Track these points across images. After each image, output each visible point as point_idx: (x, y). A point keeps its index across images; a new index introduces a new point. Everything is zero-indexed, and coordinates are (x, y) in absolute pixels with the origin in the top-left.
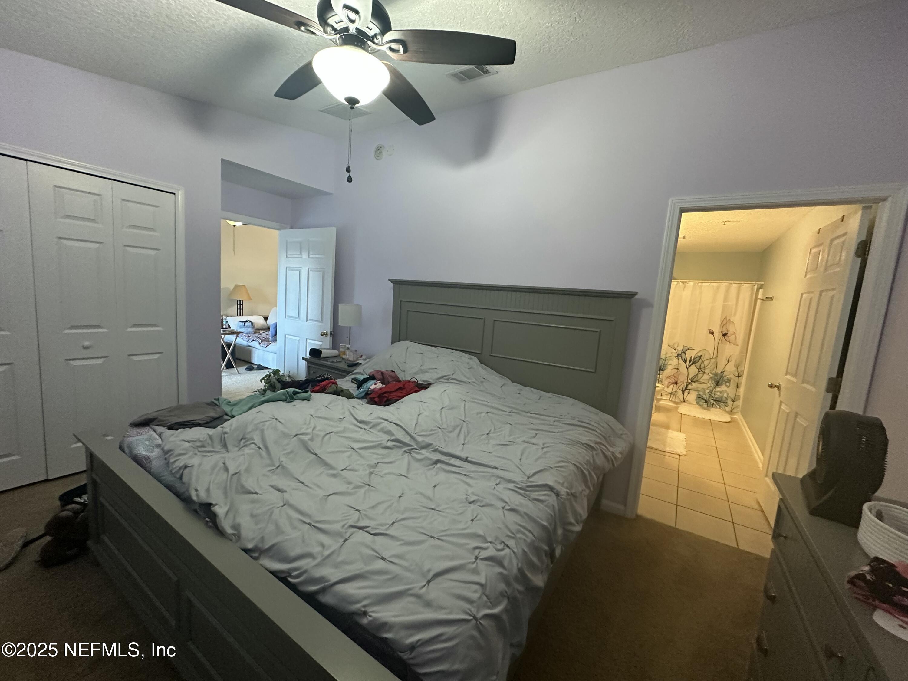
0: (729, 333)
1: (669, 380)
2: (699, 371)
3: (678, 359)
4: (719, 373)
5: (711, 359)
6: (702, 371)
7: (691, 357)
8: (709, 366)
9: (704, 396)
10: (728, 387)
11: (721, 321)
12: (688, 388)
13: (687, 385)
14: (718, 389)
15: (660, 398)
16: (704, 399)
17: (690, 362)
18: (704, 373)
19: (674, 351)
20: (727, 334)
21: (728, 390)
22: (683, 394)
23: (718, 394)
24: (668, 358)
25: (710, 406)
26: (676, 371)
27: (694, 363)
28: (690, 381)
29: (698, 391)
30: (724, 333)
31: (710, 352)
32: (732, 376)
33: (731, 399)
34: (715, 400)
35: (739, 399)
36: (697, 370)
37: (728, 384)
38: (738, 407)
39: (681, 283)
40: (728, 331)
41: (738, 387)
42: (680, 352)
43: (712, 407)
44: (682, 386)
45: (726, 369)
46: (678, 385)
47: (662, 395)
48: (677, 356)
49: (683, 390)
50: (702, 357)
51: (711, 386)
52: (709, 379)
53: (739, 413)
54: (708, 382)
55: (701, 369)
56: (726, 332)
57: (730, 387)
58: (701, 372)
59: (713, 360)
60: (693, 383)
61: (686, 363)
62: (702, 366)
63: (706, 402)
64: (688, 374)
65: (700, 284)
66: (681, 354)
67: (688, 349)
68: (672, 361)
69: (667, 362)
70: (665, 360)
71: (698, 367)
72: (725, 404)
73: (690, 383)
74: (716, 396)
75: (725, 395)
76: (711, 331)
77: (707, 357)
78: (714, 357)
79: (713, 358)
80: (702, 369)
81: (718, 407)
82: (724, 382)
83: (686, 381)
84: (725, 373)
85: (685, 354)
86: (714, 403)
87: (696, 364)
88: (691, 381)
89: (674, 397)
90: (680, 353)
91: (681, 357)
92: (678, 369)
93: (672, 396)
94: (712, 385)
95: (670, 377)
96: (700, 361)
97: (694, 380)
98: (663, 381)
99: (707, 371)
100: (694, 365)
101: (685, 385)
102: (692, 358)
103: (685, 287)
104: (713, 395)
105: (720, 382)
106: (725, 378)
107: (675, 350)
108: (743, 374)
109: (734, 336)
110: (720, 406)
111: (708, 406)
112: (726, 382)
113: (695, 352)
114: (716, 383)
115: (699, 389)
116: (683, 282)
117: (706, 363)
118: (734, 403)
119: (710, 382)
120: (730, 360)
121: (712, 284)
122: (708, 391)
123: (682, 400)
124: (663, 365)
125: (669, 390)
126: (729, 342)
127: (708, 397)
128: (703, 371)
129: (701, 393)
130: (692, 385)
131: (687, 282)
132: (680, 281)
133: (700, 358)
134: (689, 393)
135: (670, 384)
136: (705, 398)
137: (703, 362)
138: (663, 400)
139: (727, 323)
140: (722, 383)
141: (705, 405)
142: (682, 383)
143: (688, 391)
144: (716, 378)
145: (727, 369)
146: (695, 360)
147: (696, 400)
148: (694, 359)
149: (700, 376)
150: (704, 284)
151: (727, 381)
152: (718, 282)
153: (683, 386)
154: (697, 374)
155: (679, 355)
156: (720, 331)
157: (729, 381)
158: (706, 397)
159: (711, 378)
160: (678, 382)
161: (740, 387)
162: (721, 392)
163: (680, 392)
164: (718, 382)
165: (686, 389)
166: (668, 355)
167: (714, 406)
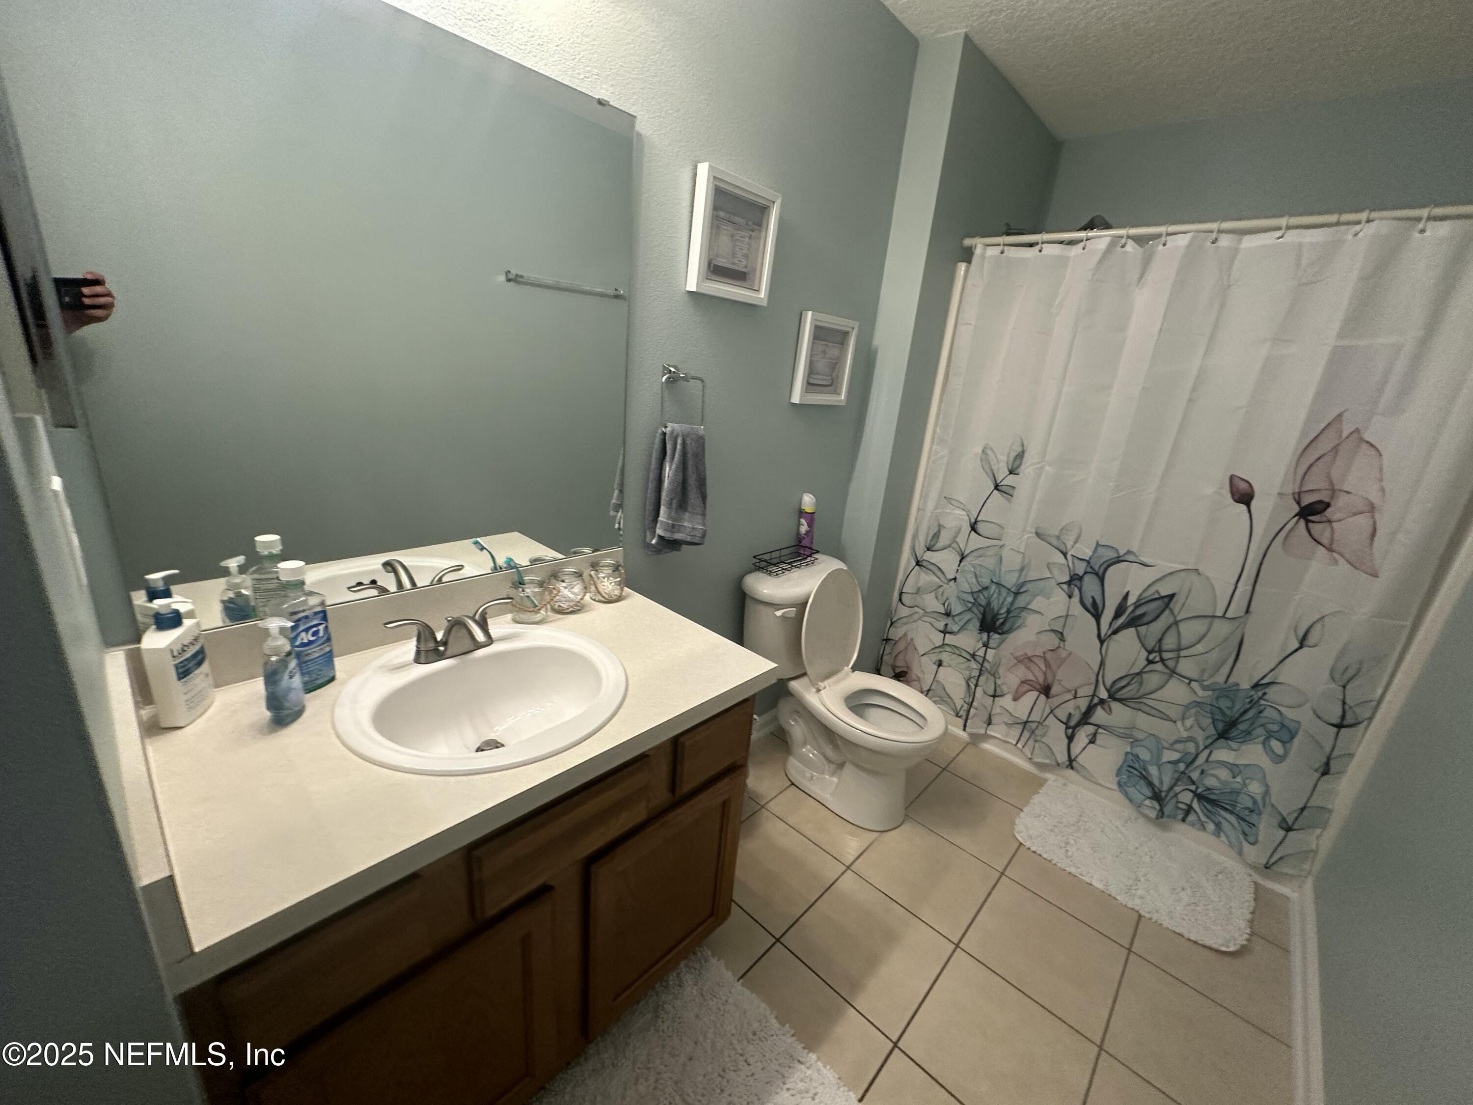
0: (1340, 503)
1: (1022, 672)
2: (1150, 662)
3: (1070, 597)
4: (1245, 685)
5: (1214, 617)
6: (1162, 660)
7: (1126, 597)
8: (1200, 648)
9: (1153, 771)
10: (1279, 759)
11: (1304, 434)
12: (1092, 720)
13: (1090, 710)
14: (1223, 754)
15: (982, 731)
16: (1150, 784)
17: (1118, 614)
18: (1173, 672)
19: (1061, 559)
20: (1328, 505)
21: (1276, 774)
22: (1070, 738)
23: (1224, 774)
24: (1029, 586)
25: (1173, 817)
26: (1054, 640)
27: (1134, 622)
28: (1104, 694)
29: (1136, 742)
30: (1307, 500)
31: (1218, 591)
32: (1303, 716)
33: (1275, 821)
34: (1199, 797)
35: (1324, 825)
36: (1144, 654)
37: (1276, 745)
38: (1307, 854)
39: (1131, 246)
40: (1333, 491)
41: (1326, 770)
42: (1080, 569)
43: (1184, 820)
44: (1070, 707)
45: (1288, 674)
46: (1055, 701)
47: (989, 723)
48: (1069, 583)
49: (1073, 723)
50: (1176, 605)
51: (1190, 739)
52: (1187, 707)
53: (1309, 885)
54: (1183, 719)
55: (1160, 651)
56: (1323, 496)
57: (1287, 761)
58: (1159, 667)
59: (1222, 629)
60: (1115, 706)
61: (1097, 616)
62: (1170, 642)
63: (1157, 796)
64: (1102, 664)
65: (1225, 241)
66: (1080, 578)
67: (1118, 560)
68: (1048, 597)
69: (1021, 601)
70: (1017, 594)
71: (1151, 643)
72: (1247, 829)
73: (1102, 702)
74: (1210, 782)
75: (1255, 788)
76: (1243, 486)
77: (1197, 603)
78: (1229, 614)
79: (1224, 617)
80: (1166, 656)
81: (1211, 827)
82: (1260, 731)
83: (1088, 690)
84: (1272, 692)
85: (1102, 580)
86: (1195, 805)
87: (1143, 629)
88: (1110, 696)
89: (1031, 743)
90: (1081, 573)
91: (1080, 589)
92: (1061, 636)
93: (1026, 734)
94: (1200, 736)
95: (1030, 659)
96: (1165, 619)
97: (1118, 696)
98: (1001, 671)
99: (1186, 667)
100: (1131, 631)
101: (1083, 704)
102: (1132, 600)
103: (1147, 262)
104: (1195, 775)
105: (1242, 727)
106: (1269, 713)
107: (1065, 555)
108: (1371, 719)
109: (1363, 521)
110: (1218, 826)
111: (1161, 814)
112: (1270, 735)
113: (1147, 576)
114: (1221, 726)
115: (1140, 735)
116: (1140, 240)
117: (1189, 631)
118: (1291, 834)
119: (1189, 723)
120: (1312, 639)
121: (1292, 237)
122: (1175, 756)
123: (1062, 758)
124: (1004, 610)
125: (1021, 709)
126: (1330, 549)
127: (1167, 781)
128: (1170, 664)
129: (1145, 755)
130: (1110, 711)
131: (1159, 236)
132: (1122, 232)
133: (1167, 606)
134: (1092, 742)
135: (1026, 687)
136: (1156, 782)
137: (1176, 623)
138: (996, 741)
139: (1335, 449)
140: (1248, 733)
141: (1150, 807)
142: (1069, 696)
143: (1090, 729)
144: (1224, 704)
145: (1290, 673)
146: (1139, 612)
147: (1119, 773)
148: (1137, 605)
149: (1152, 680)
150: (1249, 242)
151: (1275, 728)
152: (1333, 218)
153: (1075, 708)
154: (1139, 674)
155: (1075, 580)
156: (1290, 489)
157: (1285, 736)
158: (1163, 778)
159: (1198, 704)
160: (1053, 691)
161: (1340, 773)
162: (1235, 770)
163: (1056, 732)
164: (1232, 724)
165: (1086, 718)
166: (1032, 575)
167: (1192, 817)
